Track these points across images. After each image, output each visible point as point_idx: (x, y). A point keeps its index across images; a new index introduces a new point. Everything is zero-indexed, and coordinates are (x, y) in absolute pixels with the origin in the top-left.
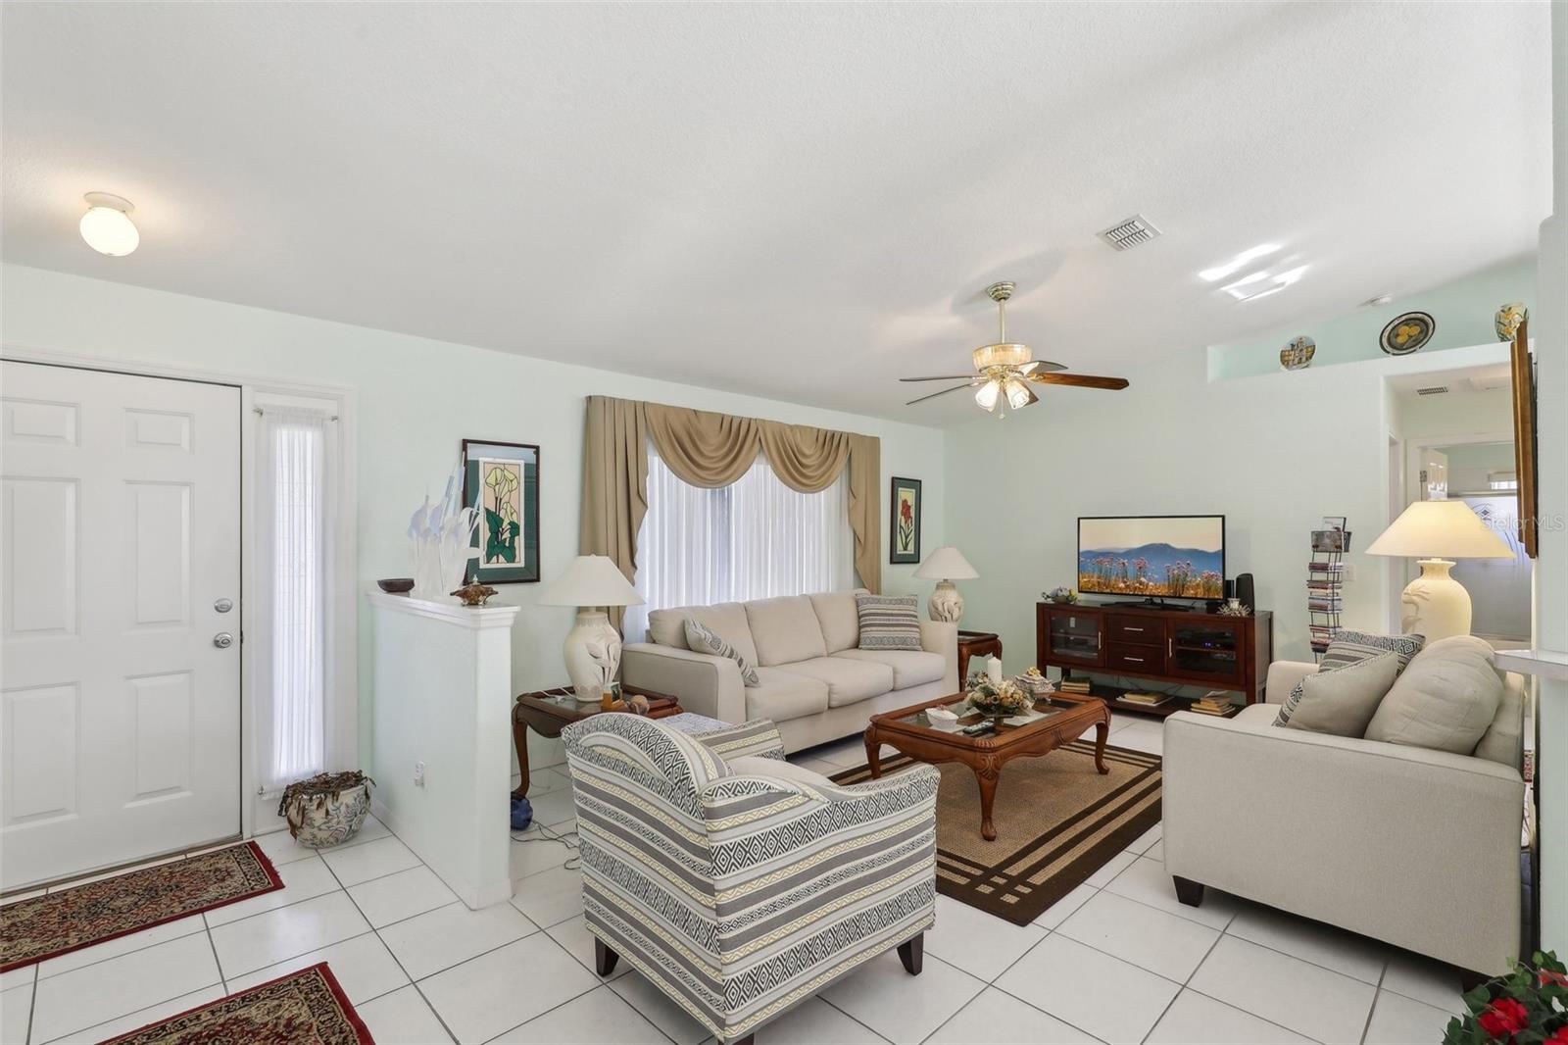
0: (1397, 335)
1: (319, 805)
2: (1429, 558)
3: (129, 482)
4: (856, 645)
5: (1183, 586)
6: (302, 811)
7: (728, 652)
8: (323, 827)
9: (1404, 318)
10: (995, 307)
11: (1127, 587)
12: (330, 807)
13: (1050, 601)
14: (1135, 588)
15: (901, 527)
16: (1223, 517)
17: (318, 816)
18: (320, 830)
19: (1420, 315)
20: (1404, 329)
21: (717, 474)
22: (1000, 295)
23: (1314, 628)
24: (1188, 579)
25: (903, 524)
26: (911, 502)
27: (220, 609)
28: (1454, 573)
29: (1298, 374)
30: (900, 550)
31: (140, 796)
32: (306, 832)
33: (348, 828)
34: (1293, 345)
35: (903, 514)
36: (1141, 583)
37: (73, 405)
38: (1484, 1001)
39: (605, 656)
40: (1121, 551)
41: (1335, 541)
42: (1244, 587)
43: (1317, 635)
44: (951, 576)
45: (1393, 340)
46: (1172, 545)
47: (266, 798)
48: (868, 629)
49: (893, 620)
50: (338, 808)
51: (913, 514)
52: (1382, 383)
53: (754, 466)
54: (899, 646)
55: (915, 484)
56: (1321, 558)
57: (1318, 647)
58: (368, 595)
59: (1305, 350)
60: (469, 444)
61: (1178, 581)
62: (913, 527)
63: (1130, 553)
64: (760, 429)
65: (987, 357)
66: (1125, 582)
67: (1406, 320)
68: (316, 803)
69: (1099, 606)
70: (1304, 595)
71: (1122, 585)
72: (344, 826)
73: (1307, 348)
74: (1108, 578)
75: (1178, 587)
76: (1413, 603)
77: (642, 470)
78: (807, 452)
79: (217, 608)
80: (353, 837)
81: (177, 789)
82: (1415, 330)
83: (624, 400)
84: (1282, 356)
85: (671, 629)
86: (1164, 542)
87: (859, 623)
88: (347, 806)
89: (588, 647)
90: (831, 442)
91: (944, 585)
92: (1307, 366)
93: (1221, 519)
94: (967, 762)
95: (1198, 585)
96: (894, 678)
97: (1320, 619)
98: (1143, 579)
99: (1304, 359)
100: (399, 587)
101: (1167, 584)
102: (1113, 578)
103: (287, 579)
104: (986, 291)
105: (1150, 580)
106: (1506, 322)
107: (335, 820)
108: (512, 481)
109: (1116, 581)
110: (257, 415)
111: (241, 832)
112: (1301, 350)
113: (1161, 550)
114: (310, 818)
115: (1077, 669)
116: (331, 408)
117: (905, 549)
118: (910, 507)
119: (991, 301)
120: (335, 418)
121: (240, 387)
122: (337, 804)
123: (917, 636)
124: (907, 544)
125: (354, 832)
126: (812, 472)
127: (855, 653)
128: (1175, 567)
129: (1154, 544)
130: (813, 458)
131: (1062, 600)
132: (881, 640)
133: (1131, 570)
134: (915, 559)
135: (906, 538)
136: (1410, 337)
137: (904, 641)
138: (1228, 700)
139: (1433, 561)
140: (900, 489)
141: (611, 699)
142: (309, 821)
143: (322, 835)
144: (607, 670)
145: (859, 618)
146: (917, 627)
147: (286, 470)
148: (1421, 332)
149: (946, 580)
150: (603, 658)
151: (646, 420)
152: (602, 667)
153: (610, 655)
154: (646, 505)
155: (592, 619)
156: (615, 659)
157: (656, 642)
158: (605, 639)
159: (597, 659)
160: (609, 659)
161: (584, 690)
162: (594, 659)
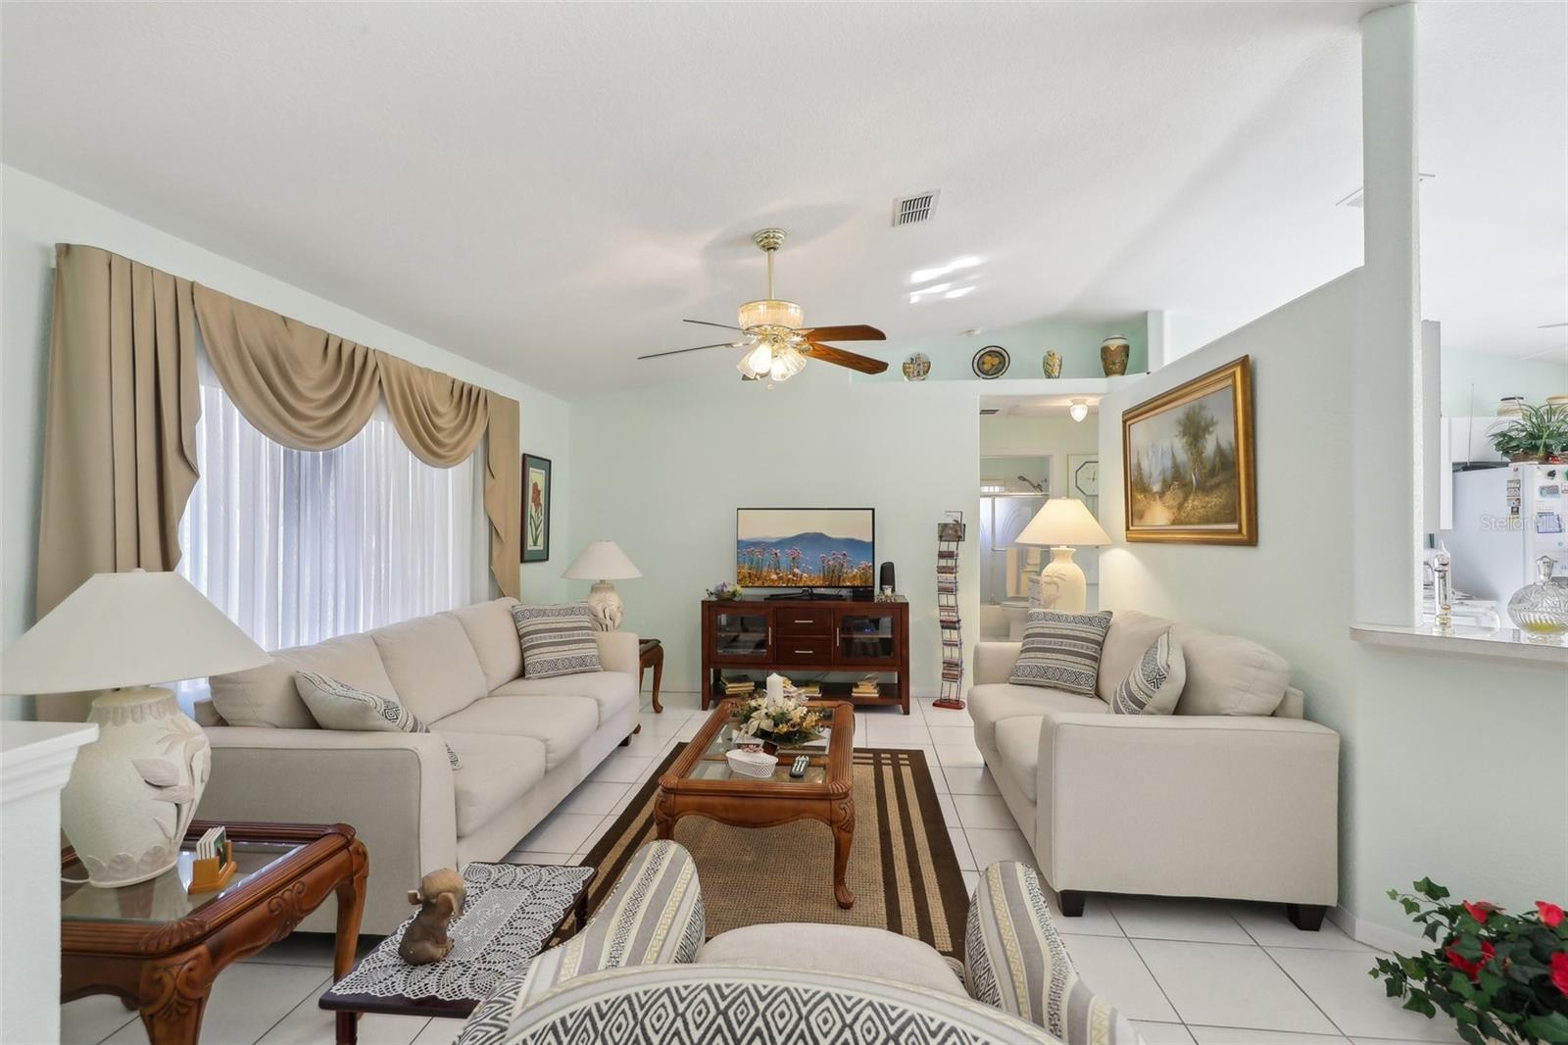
0: (983, 363)
2: (1058, 546)
4: (522, 674)
5: (839, 577)
7: (410, 723)
9: (987, 350)
10: (763, 258)
11: (780, 578)
13: (713, 598)
14: (789, 580)
15: (531, 516)
16: (873, 510)
19: (998, 349)
20: (988, 359)
21: (318, 427)
22: (768, 244)
23: (942, 608)
24: (845, 571)
25: (533, 513)
26: (541, 486)
28: (1075, 559)
29: (917, 385)
30: (530, 546)
34: (912, 359)
35: (533, 501)
36: (795, 575)
38: (1477, 950)
39: (184, 780)
40: (774, 541)
41: (953, 532)
42: (888, 574)
43: (942, 614)
44: (609, 575)
45: (981, 366)
46: (827, 534)
48: (535, 651)
49: (566, 636)
51: (542, 501)
52: (978, 398)
53: (372, 422)
54: (577, 669)
55: (546, 464)
56: (944, 547)
57: (945, 624)
59: (922, 366)
61: (833, 572)
62: (542, 517)
63: (782, 543)
64: (381, 366)
65: (759, 314)
66: (777, 574)
67: (990, 351)
69: (763, 600)
70: (933, 579)
71: (774, 577)
73: (924, 363)
74: (759, 569)
75: (833, 579)
76: (1055, 584)
78: (441, 409)
82: (996, 361)
84: (904, 368)
85: (272, 697)
86: (818, 531)
87: (521, 645)
89: (137, 767)
90: (469, 399)
91: (598, 587)
92: (924, 379)
93: (871, 511)
94: (818, 816)
95: (855, 576)
96: (599, 713)
97: (944, 599)
98: (796, 570)
99: (922, 373)
101: (822, 575)
102: (765, 569)
104: (754, 237)
105: (804, 571)
106: (1052, 364)
109: (768, 572)
112: (919, 365)
113: (816, 540)
115: (727, 668)
117: (535, 544)
118: (539, 491)
119: (756, 248)
123: (595, 652)
124: (537, 538)
126: (444, 437)
127: (521, 684)
128: (830, 558)
129: (808, 534)
130: (447, 418)
131: (726, 596)
132: (554, 664)
133: (785, 560)
134: (543, 557)
135: (536, 530)
136: (993, 365)
137: (582, 661)
138: (877, 681)
139: (1062, 548)
140: (531, 469)
141: (216, 868)
144: (185, 808)
145: (520, 637)
146: (593, 641)
148: (1000, 363)
149: (602, 581)
150: (181, 784)
151: (196, 316)
152: (176, 805)
153: (195, 773)
154: (194, 472)
155: (141, 706)
156: (202, 781)
157: (229, 722)
158: (184, 743)
159: (165, 791)
160: (194, 784)
161: (122, 862)
162: (156, 792)
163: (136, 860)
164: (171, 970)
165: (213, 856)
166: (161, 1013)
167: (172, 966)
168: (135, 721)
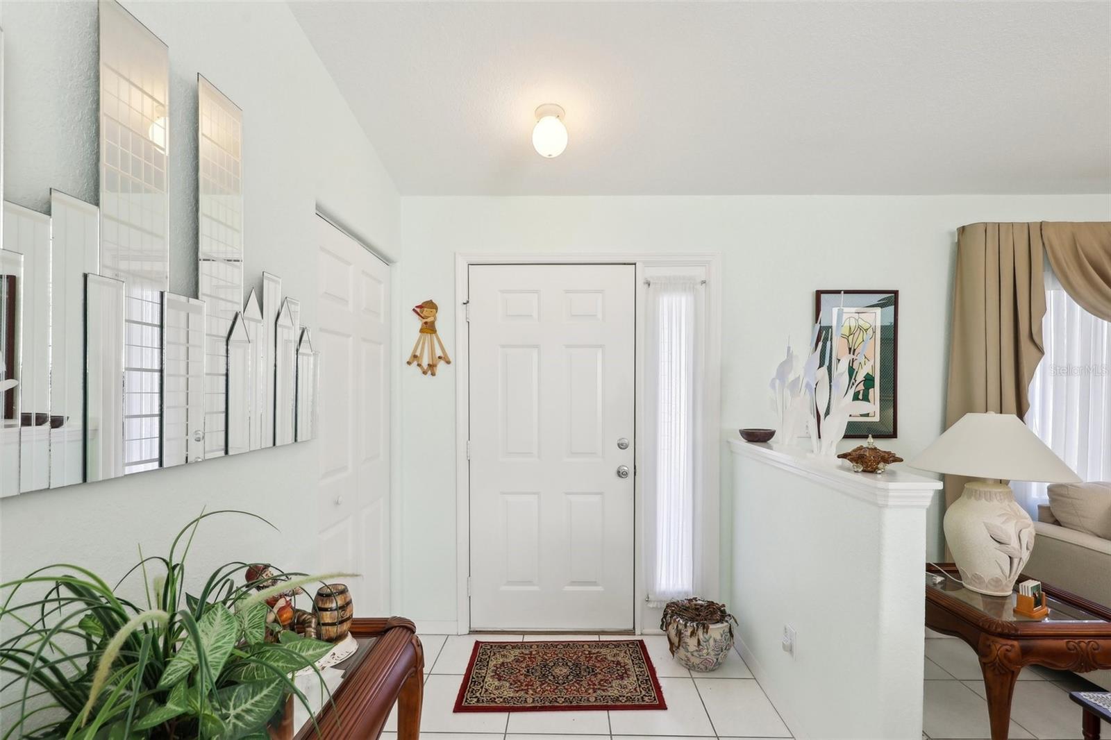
1: (693, 634)
3: (568, 346)
6: (679, 633)
8: (695, 654)
12: (701, 637)
17: (692, 643)
18: (693, 655)
27: (622, 446)
31: (573, 583)
32: (682, 652)
33: (715, 660)
37: (536, 292)
39: (1014, 543)
47: (651, 605)
50: (708, 641)
58: (728, 442)
60: (822, 295)
68: (690, 630)
72: (712, 657)
77: (1036, 308)
79: (618, 445)
80: (718, 668)
81: (594, 583)
83: (1012, 224)
88: (715, 641)
89: (985, 525)
100: (758, 437)
103: (666, 424)
107: (705, 651)
108: (866, 330)
110: (647, 285)
111: (634, 628)
114: (686, 643)
116: (699, 273)
120: (704, 282)
121: (635, 264)
122: (707, 637)
125: (720, 664)
141: (1033, 605)
142: (684, 645)
143: (695, 660)
144: (1016, 561)
147: (666, 331)
150: (1012, 545)
151: (1043, 244)
152: (1010, 557)
153: (1022, 542)
154: (1041, 351)
155: (990, 492)
156: (1027, 549)
157: (1062, 524)
158: (1015, 521)
159: (1002, 545)
160: (1021, 548)
161: (978, 579)
162: (998, 545)
163: (986, 581)
164: (997, 645)
165: (1030, 596)
166: (989, 665)
167: (997, 642)
168: (986, 500)
